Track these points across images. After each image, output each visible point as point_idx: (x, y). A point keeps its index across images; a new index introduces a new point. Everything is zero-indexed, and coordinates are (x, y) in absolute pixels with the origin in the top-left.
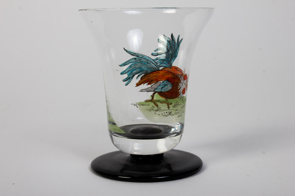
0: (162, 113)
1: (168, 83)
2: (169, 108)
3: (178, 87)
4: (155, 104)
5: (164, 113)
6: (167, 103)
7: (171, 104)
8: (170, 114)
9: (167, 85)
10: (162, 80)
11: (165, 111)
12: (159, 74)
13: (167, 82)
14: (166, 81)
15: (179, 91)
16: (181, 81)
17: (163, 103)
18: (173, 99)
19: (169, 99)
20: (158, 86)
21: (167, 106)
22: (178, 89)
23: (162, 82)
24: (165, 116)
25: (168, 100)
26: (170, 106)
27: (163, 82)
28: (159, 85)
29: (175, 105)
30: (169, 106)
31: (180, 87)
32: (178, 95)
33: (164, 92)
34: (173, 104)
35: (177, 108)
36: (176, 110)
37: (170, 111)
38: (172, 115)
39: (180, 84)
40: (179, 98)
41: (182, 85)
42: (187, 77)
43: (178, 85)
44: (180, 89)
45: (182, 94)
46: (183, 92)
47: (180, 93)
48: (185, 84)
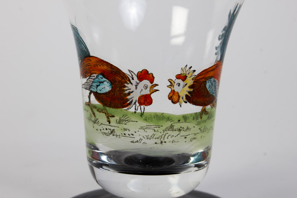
0: (100, 127)
1: (104, 79)
2: (109, 122)
4: (92, 112)
5: (103, 129)
6: (105, 113)
7: (113, 116)
8: (113, 133)
9: (103, 82)
10: (96, 74)
11: (105, 127)
12: (90, 62)
13: (102, 78)
14: (101, 76)
15: (129, 97)
16: (132, 81)
17: (100, 112)
18: (115, 108)
19: (109, 107)
20: (93, 82)
21: (106, 119)
22: (125, 94)
23: (95, 77)
24: (105, 135)
25: (107, 108)
26: (111, 119)
27: (97, 76)
28: (92, 80)
29: (120, 120)
30: (109, 118)
31: (131, 91)
32: (126, 104)
33: (100, 94)
34: (117, 118)
35: (125, 127)
36: (125, 130)
37: (112, 128)
38: (117, 136)
39: (129, 86)
40: (128, 109)
41: (136, 88)
42: (151, 75)
43: (125, 87)
44: (129, 94)
45: (137, 104)
46: (142, 101)
47: (132, 102)
48: (148, 89)
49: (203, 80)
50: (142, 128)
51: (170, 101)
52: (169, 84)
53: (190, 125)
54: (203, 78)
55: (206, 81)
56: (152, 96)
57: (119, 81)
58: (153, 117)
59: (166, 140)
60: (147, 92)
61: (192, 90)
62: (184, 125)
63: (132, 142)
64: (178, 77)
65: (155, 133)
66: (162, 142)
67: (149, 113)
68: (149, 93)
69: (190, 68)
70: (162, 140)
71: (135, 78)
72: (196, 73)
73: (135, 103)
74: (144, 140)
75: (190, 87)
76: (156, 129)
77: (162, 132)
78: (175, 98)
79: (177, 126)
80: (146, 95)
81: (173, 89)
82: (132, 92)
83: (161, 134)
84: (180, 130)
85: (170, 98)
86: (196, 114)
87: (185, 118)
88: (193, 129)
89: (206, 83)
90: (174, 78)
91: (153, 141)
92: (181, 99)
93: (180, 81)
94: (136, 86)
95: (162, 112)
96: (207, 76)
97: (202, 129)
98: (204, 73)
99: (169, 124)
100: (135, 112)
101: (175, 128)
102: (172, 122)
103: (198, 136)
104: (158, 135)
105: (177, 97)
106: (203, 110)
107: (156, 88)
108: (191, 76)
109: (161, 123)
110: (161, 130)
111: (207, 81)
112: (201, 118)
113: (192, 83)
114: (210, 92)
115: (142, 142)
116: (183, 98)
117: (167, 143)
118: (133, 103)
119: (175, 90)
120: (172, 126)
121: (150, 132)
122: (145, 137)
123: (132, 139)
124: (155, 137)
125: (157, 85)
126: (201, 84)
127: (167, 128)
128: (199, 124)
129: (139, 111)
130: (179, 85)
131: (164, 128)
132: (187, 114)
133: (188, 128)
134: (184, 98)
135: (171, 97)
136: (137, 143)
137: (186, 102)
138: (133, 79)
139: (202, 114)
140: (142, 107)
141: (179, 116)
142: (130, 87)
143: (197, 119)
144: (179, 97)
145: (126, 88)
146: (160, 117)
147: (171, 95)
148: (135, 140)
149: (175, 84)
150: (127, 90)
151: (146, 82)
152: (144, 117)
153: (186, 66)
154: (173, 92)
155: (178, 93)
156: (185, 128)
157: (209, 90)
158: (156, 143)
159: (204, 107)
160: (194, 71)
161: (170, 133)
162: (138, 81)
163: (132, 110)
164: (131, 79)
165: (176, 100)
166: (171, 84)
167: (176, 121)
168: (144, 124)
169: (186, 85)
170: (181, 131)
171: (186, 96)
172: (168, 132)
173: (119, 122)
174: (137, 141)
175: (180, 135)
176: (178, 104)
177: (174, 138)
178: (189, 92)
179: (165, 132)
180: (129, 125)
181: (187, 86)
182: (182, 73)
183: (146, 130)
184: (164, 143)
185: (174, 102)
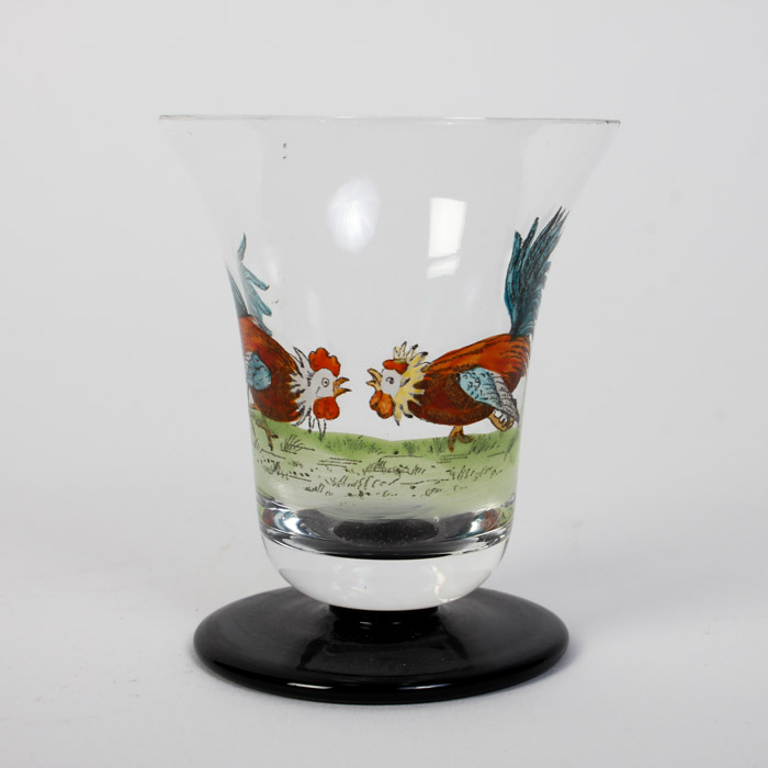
1: (261, 363)
3: (290, 388)
6: (265, 429)
7: (276, 437)
9: (259, 369)
13: (258, 361)
14: (257, 357)
15: (297, 401)
16: (301, 369)
18: (277, 420)
19: (269, 417)
22: (292, 394)
23: (250, 357)
31: (301, 388)
32: (294, 414)
33: (258, 390)
34: (281, 440)
35: (295, 458)
36: (295, 464)
37: (276, 460)
38: (283, 475)
39: (297, 378)
40: (298, 424)
41: (309, 384)
42: (333, 359)
43: (291, 380)
44: (298, 394)
45: (313, 415)
46: (321, 411)
47: (303, 410)
48: (331, 386)
49: (451, 372)
50: (322, 463)
51: (375, 412)
52: (371, 378)
53: (423, 463)
54: (450, 368)
55: (458, 375)
56: (339, 400)
57: (282, 369)
58: (342, 442)
59: (369, 489)
60: (328, 392)
61: (422, 392)
62: (410, 462)
63: (307, 489)
64: (389, 365)
65: (346, 474)
66: (361, 494)
67: (333, 433)
68: (331, 394)
69: (415, 347)
70: (362, 489)
71: (306, 364)
72: (430, 359)
73: (309, 413)
74: (328, 488)
75: (417, 386)
76: (349, 467)
77: (361, 473)
78: (385, 406)
79: (392, 463)
80: (327, 398)
81: (378, 389)
82: (303, 391)
83: (359, 478)
84: (399, 471)
85: (374, 406)
86: (436, 440)
87: (410, 448)
88: (429, 471)
89: (459, 379)
90: (380, 368)
91: (344, 490)
92: (397, 409)
93: (393, 373)
94: (309, 379)
95: (360, 433)
96: (460, 365)
97: (457, 471)
98: (450, 358)
99: (374, 458)
100: (310, 431)
101: (387, 466)
102: (381, 455)
103: (447, 486)
104: (353, 478)
105: (389, 406)
106: (456, 433)
107: (344, 386)
108: (419, 364)
109: (358, 455)
110: (359, 468)
111: (462, 375)
112: (452, 449)
113: (422, 379)
114: (473, 396)
115: (325, 490)
116: (402, 408)
117: (373, 496)
118: (306, 412)
119: (384, 392)
120: (380, 464)
121: (338, 473)
122: (329, 481)
123: (306, 484)
124: (347, 483)
125: (346, 380)
126: (445, 380)
127: (371, 465)
128: (445, 460)
129: (315, 429)
130: (392, 381)
131: (364, 465)
132: (415, 441)
133: (417, 469)
134: (406, 407)
135: (376, 404)
136: (315, 492)
137: (410, 417)
138: (302, 366)
139: (454, 441)
140: (321, 420)
141: (396, 442)
142: (299, 381)
143: (440, 450)
144: (393, 405)
145: (292, 384)
146: (356, 444)
147: (376, 400)
148: (312, 486)
149: (383, 380)
150: (294, 387)
151: (325, 373)
152: (325, 442)
153: (405, 343)
154: (379, 394)
155: (390, 397)
156: (412, 468)
157: (469, 393)
158: (350, 495)
159: (458, 428)
160: (425, 354)
161: (378, 475)
162: (311, 371)
163: (305, 426)
164: (299, 365)
165: (387, 411)
166: (375, 379)
167: (390, 453)
168: (327, 455)
169: (408, 381)
170: (402, 474)
171: (410, 403)
172: (373, 474)
173: (286, 448)
174: (316, 489)
175: (400, 481)
176: (392, 419)
177: (385, 487)
178: (416, 397)
179: (368, 474)
180: (301, 456)
181: (411, 383)
182: (397, 357)
183: (330, 467)
184: (365, 496)
185: (383, 416)
